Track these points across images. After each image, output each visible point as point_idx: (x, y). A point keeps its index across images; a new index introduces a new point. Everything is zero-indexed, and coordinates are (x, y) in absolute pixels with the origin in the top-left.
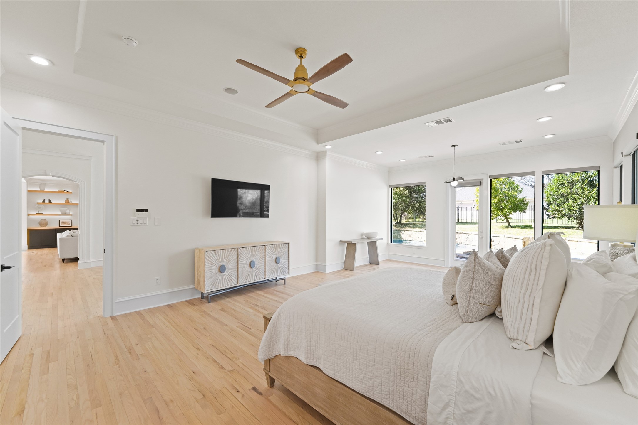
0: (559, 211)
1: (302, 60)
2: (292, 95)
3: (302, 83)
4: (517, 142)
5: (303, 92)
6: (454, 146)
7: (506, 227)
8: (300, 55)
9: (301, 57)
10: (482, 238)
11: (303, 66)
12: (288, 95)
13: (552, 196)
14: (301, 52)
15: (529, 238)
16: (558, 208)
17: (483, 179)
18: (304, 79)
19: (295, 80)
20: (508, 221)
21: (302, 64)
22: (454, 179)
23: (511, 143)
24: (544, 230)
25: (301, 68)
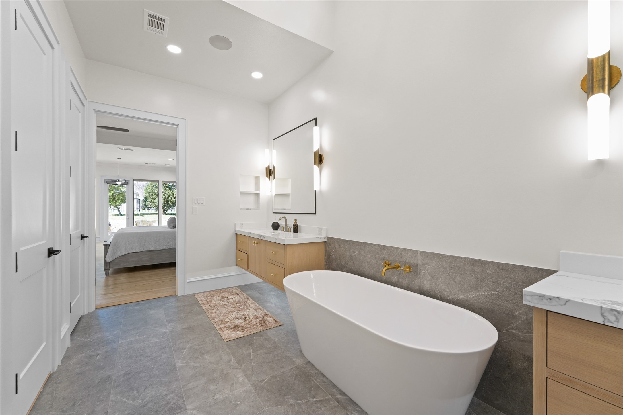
0: (153, 203)
4: (153, 164)
6: (119, 158)
7: (118, 215)
10: (129, 218)
13: (149, 193)
15: (139, 221)
16: (153, 201)
17: (129, 181)
20: (119, 210)
22: (119, 181)
23: (151, 164)
24: (134, 216)
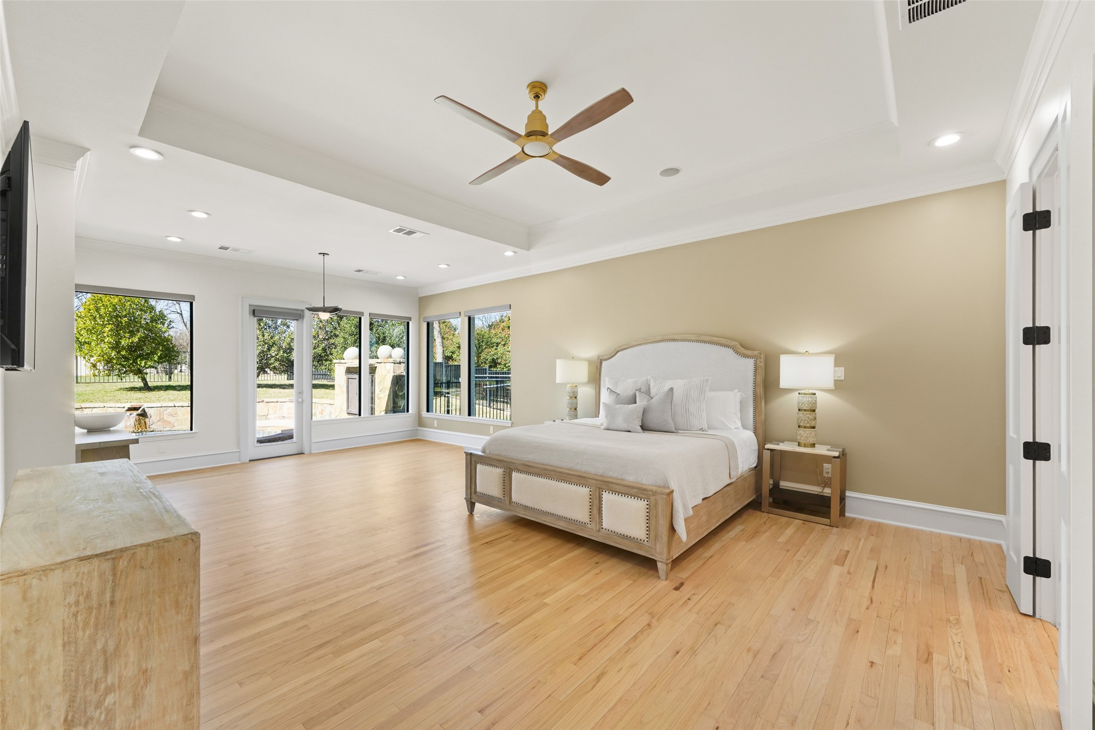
1: (539, 102)
2: (521, 161)
3: (540, 140)
5: (539, 157)
6: (324, 254)
8: (535, 94)
9: (537, 97)
11: (541, 112)
12: (513, 161)
14: (538, 90)
18: (544, 134)
19: (529, 134)
21: (539, 109)
25: (537, 116)
